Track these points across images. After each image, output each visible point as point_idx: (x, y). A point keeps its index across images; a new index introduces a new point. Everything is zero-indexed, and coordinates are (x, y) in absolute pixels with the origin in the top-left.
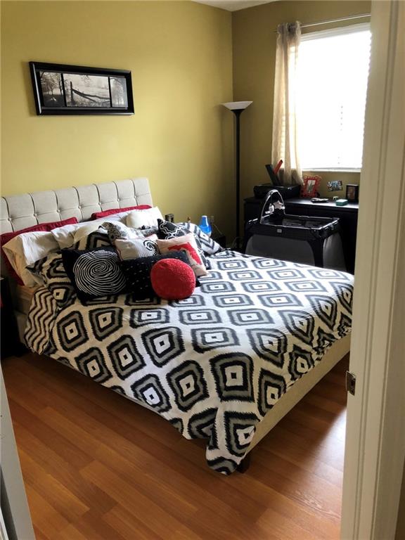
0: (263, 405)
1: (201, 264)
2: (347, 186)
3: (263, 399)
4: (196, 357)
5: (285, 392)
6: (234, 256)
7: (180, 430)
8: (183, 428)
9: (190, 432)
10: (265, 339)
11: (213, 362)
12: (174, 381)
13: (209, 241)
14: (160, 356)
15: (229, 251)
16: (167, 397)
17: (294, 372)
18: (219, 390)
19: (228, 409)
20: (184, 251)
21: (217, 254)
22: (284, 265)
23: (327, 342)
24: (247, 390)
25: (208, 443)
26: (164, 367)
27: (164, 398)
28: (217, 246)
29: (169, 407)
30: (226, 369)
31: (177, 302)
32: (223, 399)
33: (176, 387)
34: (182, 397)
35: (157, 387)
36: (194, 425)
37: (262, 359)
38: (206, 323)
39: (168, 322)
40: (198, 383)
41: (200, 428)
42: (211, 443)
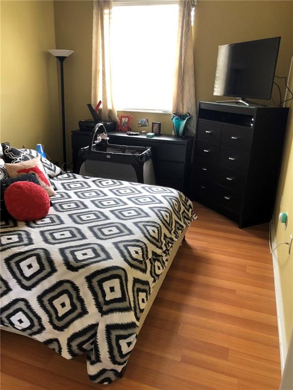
0: (138, 311)
1: (49, 186)
2: (153, 123)
3: (137, 306)
4: (70, 276)
5: (150, 294)
6: (75, 178)
7: (57, 350)
8: (60, 349)
9: (71, 351)
10: (132, 250)
11: (89, 279)
12: (46, 303)
13: (51, 166)
14: (28, 279)
15: (70, 174)
16: (39, 319)
17: (154, 275)
18: (98, 305)
19: (109, 323)
20: (34, 174)
21: (59, 177)
22: (122, 184)
23: (170, 245)
24: (126, 301)
25: (89, 358)
26: (33, 289)
27: (35, 321)
28: (58, 170)
29: (42, 329)
30: (103, 284)
31: (35, 222)
32: (103, 313)
33: (49, 307)
34: (58, 318)
35: (27, 311)
36: (74, 344)
37: (133, 269)
38: (71, 241)
39: (33, 244)
40: (75, 301)
41: (80, 346)
42: (93, 358)
